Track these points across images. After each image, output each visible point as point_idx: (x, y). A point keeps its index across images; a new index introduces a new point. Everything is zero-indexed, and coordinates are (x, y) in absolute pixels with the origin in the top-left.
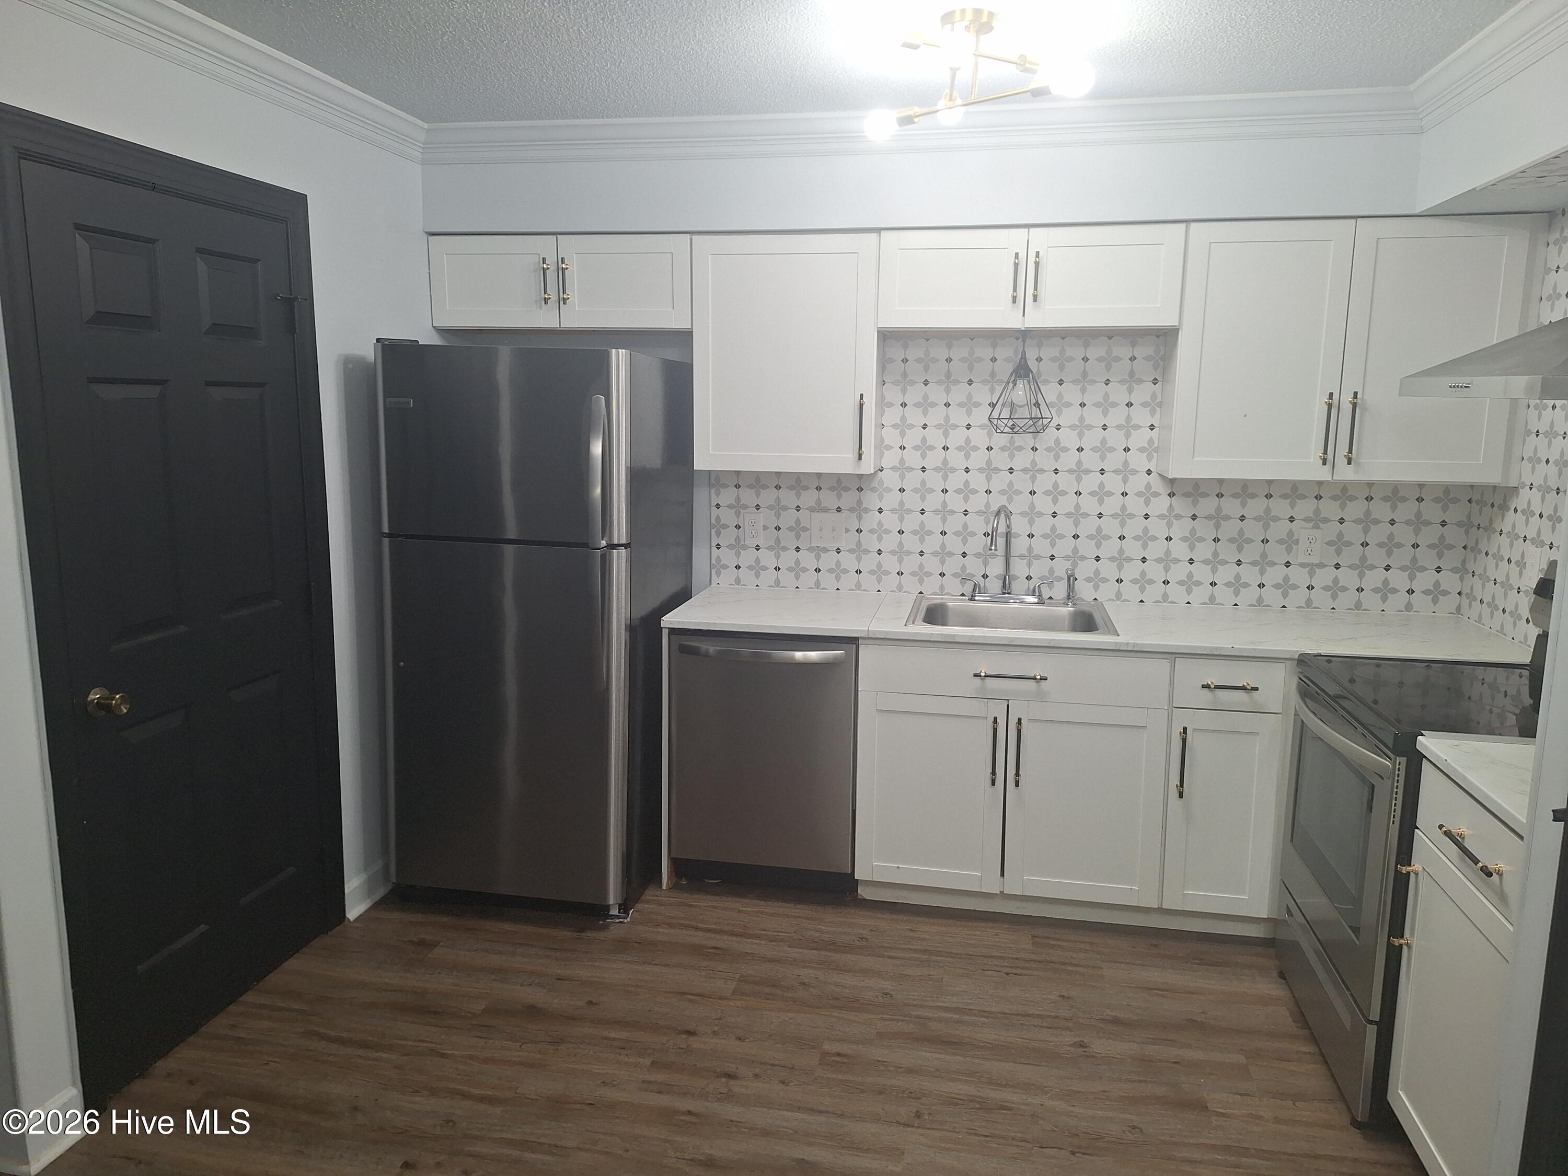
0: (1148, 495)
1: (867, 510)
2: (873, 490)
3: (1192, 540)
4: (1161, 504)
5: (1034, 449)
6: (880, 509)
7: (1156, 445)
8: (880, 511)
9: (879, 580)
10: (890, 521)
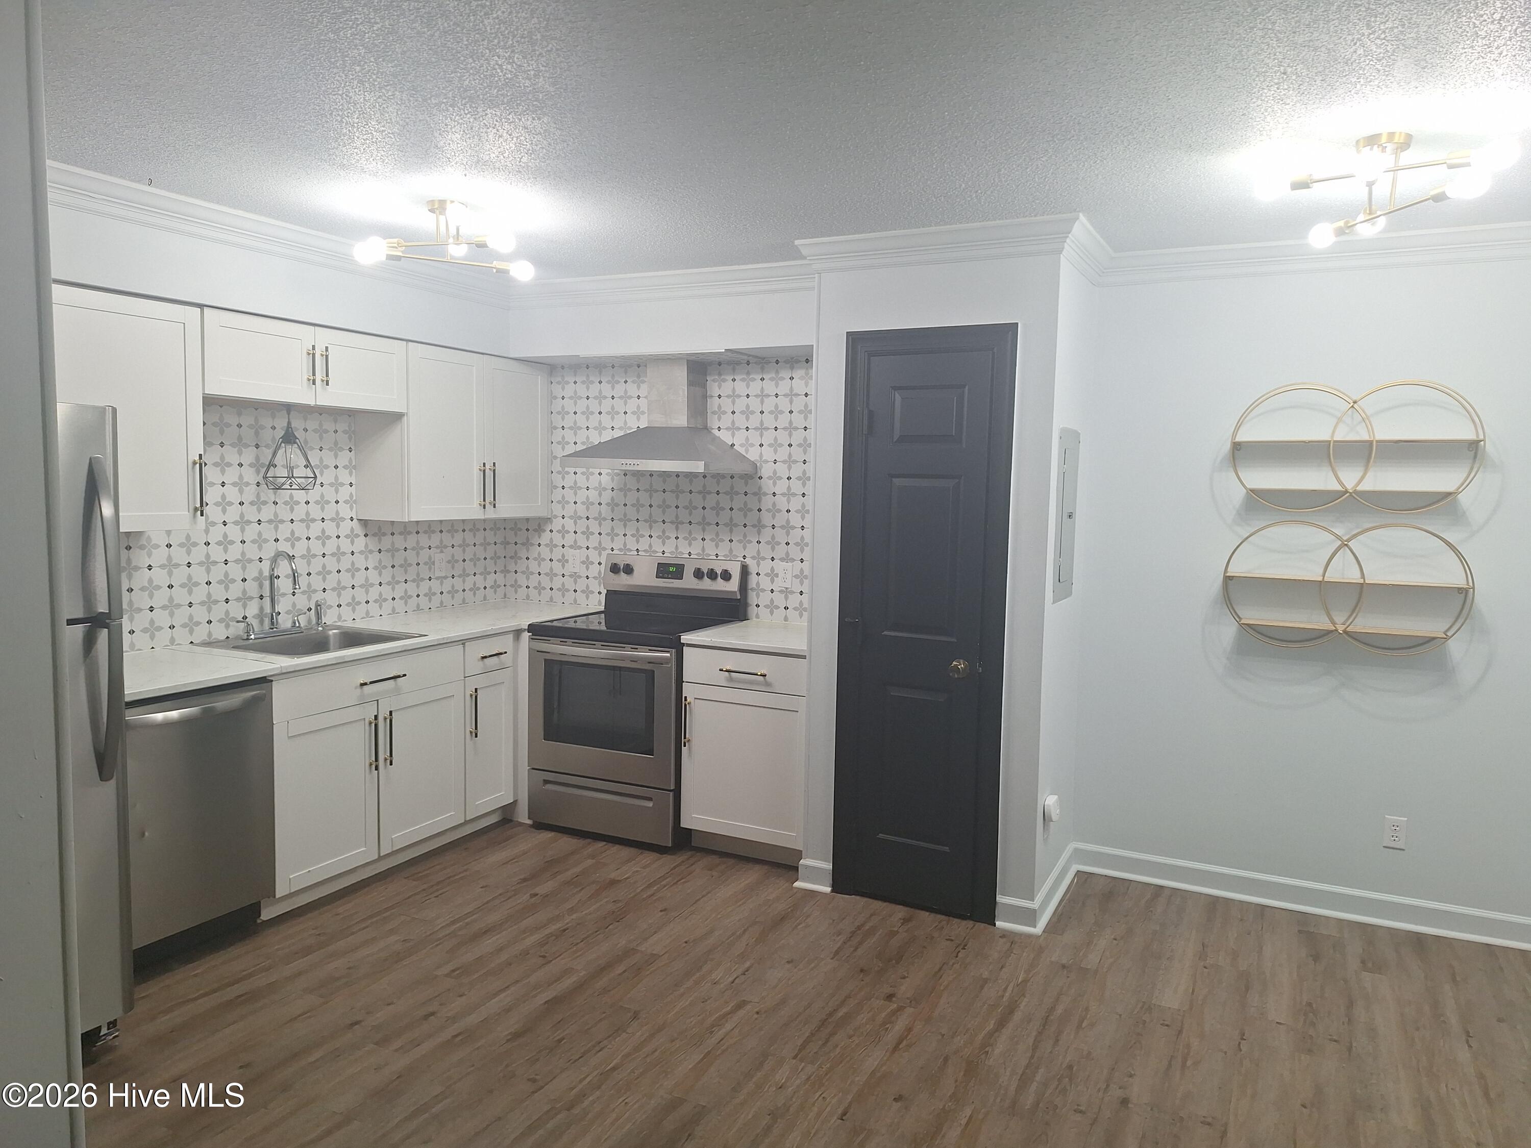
0: (352, 536)
1: (137, 568)
2: (142, 547)
3: (380, 568)
4: (360, 543)
5: (275, 503)
6: (150, 566)
7: (354, 498)
8: (150, 567)
9: (152, 637)
10: (160, 576)
